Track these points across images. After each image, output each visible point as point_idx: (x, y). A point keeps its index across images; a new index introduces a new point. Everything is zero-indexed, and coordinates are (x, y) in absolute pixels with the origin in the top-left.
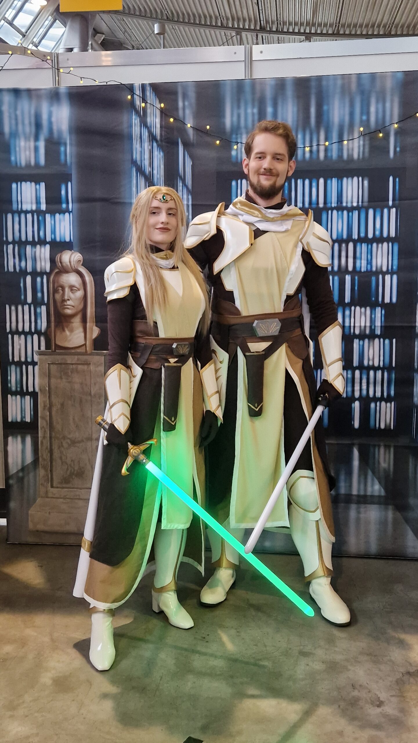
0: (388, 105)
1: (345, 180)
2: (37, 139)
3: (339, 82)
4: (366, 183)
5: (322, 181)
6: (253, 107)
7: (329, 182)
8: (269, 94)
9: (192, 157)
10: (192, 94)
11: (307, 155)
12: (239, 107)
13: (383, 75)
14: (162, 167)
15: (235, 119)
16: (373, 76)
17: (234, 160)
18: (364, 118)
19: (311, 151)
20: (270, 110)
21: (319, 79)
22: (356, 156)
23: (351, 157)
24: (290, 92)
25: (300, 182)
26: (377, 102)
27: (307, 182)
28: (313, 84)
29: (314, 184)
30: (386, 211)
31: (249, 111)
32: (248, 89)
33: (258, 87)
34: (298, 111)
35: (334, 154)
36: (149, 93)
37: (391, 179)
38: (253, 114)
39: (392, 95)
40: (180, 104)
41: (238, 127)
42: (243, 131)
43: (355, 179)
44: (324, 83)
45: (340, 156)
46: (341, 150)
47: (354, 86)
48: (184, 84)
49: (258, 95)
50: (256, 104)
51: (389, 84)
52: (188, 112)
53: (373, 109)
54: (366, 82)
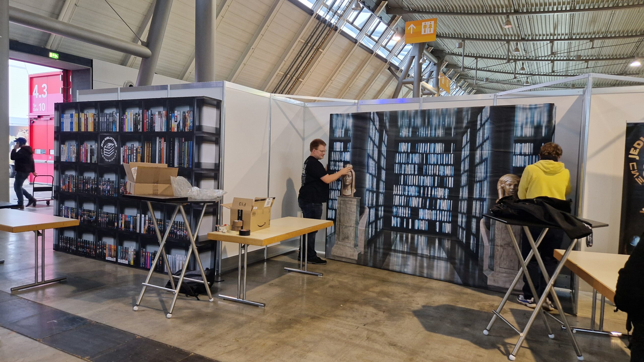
0: (452, 119)
1: (436, 144)
2: (342, 129)
3: (435, 111)
4: (443, 145)
5: (429, 144)
6: (407, 119)
7: (431, 144)
8: (412, 115)
9: (387, 135)
10: (388, 115)
11: (424, 135)
12: (403, 119)
13: (450, 109)
14: (378, 138)
15: (402, 123)
16: (447, 109)
17: (400, 136)
18: (443, 123)
19: (425, 134)
20: (412, 120)
21: (429, 110)
22: (440, 136)
23: (438, 136)
24: (419, 114)
25: (421, 144)
26: (448, 118)
27: (424, 144)
28: (427, 112)
29: (426, 145)
30: (450, 155)
31: (406, 120)
32: (406, 113)
33: (409, 113)
34: (422, 121)
35: (433, 135)
36: (375, 115)
37: (452, 144)
38: (407, 121)
39: (453, 115)
40: (385, 118)
41: (403, 126)
42: (404, 127)
43: (440, 143)
44: (430, 111)
45: (435, 135)
46: (435, 134)
47: (440, 113)
48: (386, 112)
49: (409, 115)
50: (408, 118)
51: (452, 111)
52: (387, 121)
53: (446, 120)
54: (444, 111)
